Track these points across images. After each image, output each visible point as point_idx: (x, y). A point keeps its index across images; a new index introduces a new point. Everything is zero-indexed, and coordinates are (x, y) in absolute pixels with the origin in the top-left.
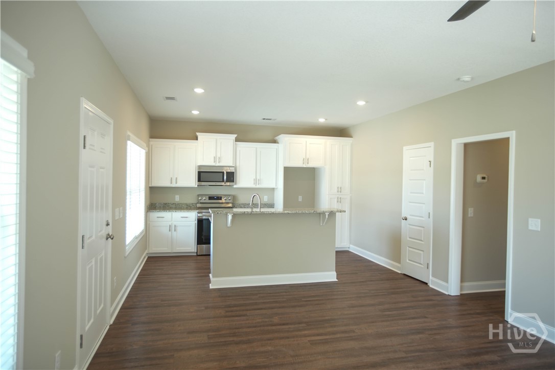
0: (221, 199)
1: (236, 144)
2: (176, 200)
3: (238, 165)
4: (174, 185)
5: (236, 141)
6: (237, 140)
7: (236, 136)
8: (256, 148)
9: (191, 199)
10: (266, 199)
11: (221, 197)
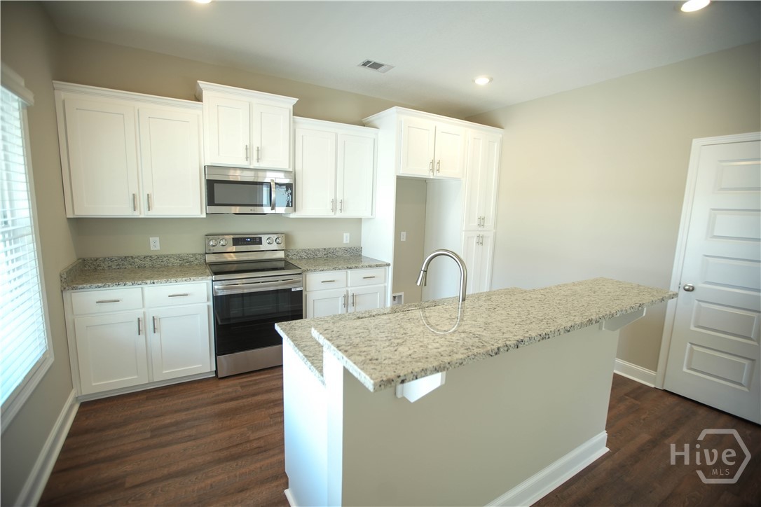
0: (260, 243)
1: (294, 122)
2: (152, 248)
3: (298, 168)
4: (143, 213)
5: (294, 115)
6: (298, 111)
7: (295, 100)
8: (336, 135)
9: (190, 245)
10: (346, 239)
11: (261, 238)
